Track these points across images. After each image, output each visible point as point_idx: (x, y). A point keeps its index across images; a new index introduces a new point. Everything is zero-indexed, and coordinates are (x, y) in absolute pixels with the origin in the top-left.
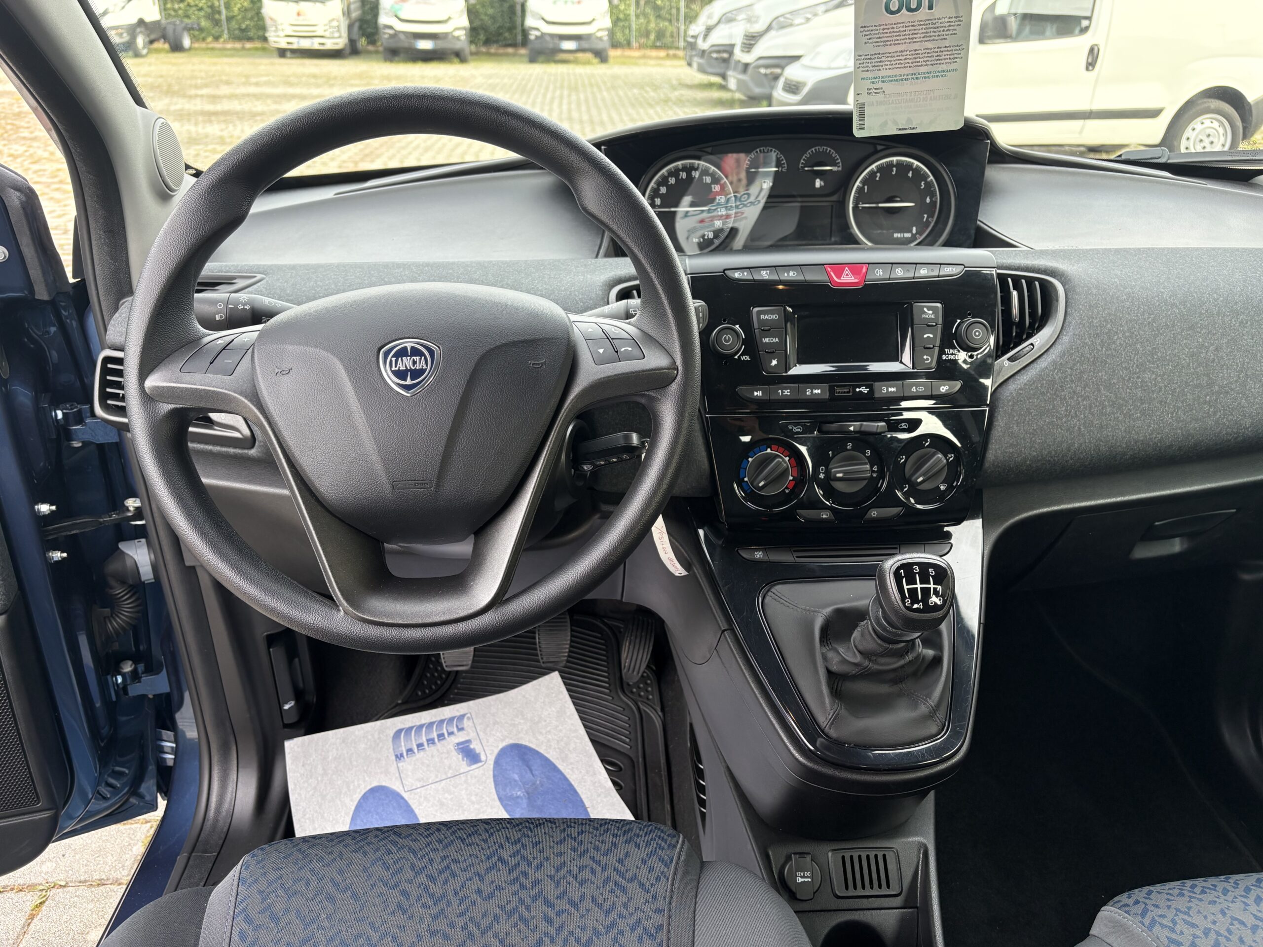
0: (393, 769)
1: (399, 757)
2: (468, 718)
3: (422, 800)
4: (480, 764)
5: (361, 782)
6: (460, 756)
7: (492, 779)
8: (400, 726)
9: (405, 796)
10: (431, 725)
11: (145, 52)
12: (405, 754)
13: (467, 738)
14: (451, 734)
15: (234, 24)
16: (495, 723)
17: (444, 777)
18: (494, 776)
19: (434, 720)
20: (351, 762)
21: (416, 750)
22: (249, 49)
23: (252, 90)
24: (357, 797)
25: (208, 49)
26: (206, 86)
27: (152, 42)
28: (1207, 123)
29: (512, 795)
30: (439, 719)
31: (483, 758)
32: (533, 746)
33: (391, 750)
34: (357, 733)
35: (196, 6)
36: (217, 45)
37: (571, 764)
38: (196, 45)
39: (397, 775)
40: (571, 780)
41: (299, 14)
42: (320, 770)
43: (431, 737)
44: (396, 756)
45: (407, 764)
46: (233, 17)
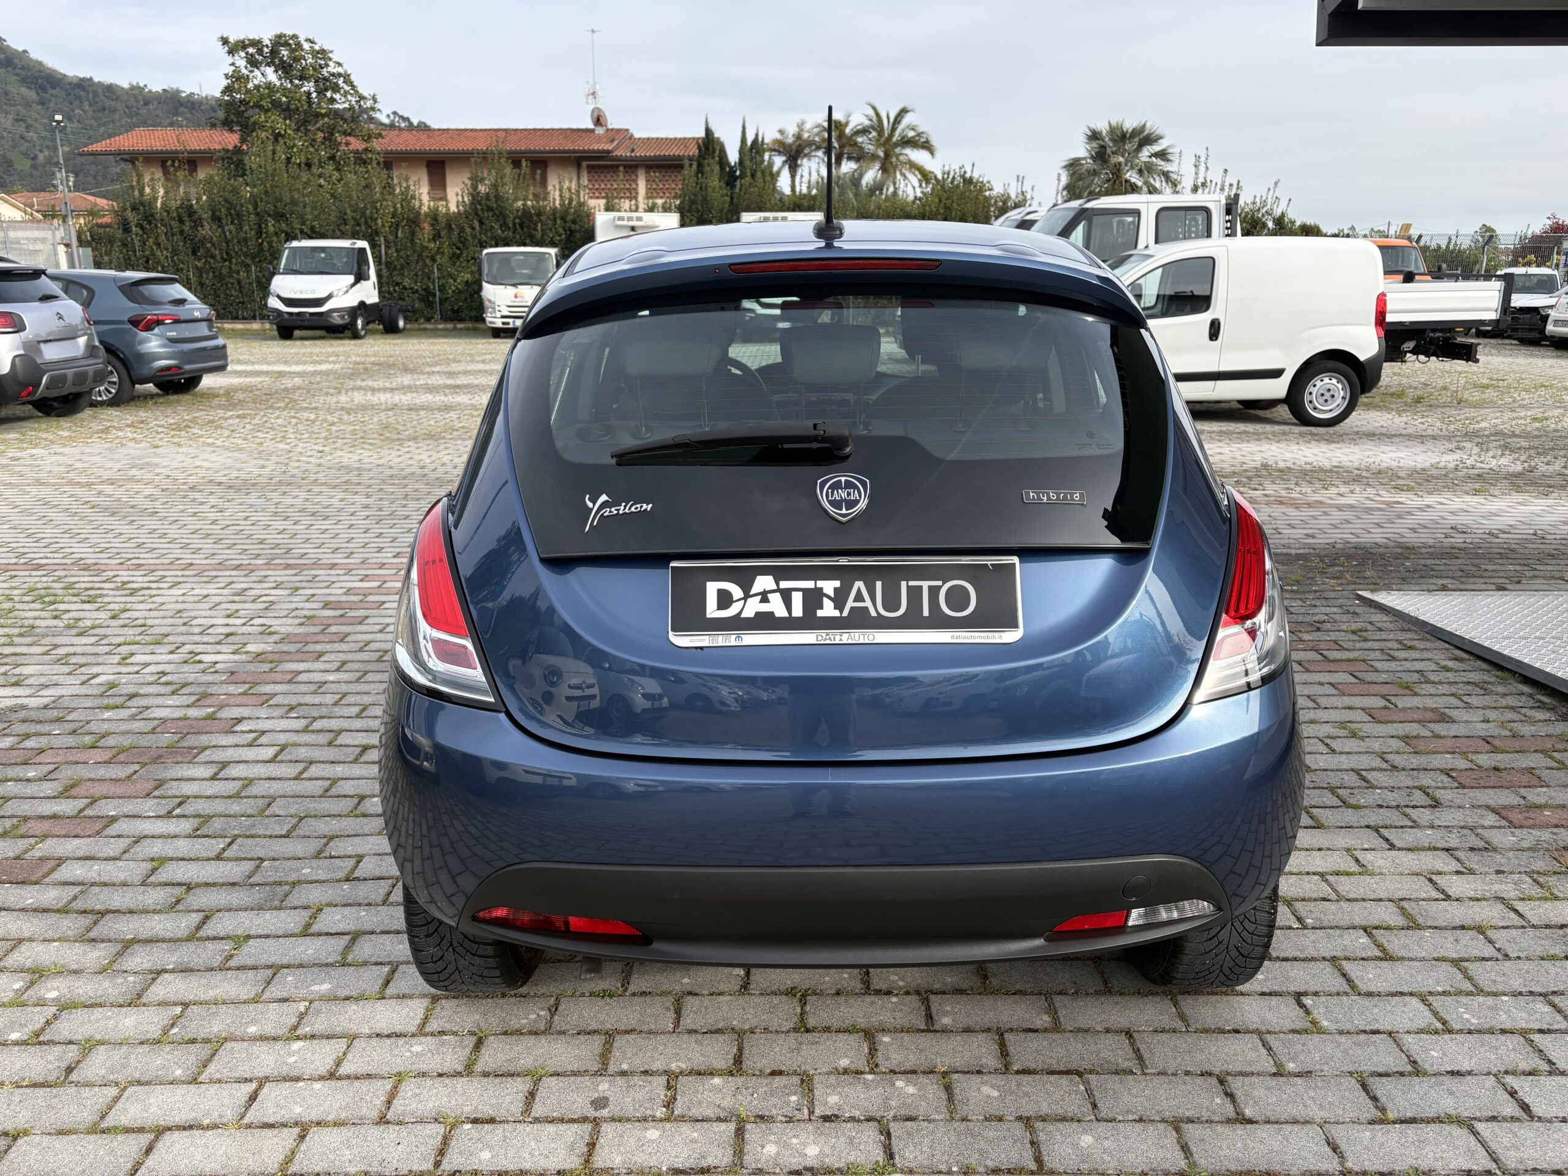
11: (363, 333)
15: (447, 306)
22: (461, 329)
23: (481, 366)
25: (419, 329)
26: (437, 364)
27: (368, 323)
28: (1326, 380)
35: (412, 289)
36: (429, 326)
38: (408, 326)
41: (516, 297)
46: (447, 299)
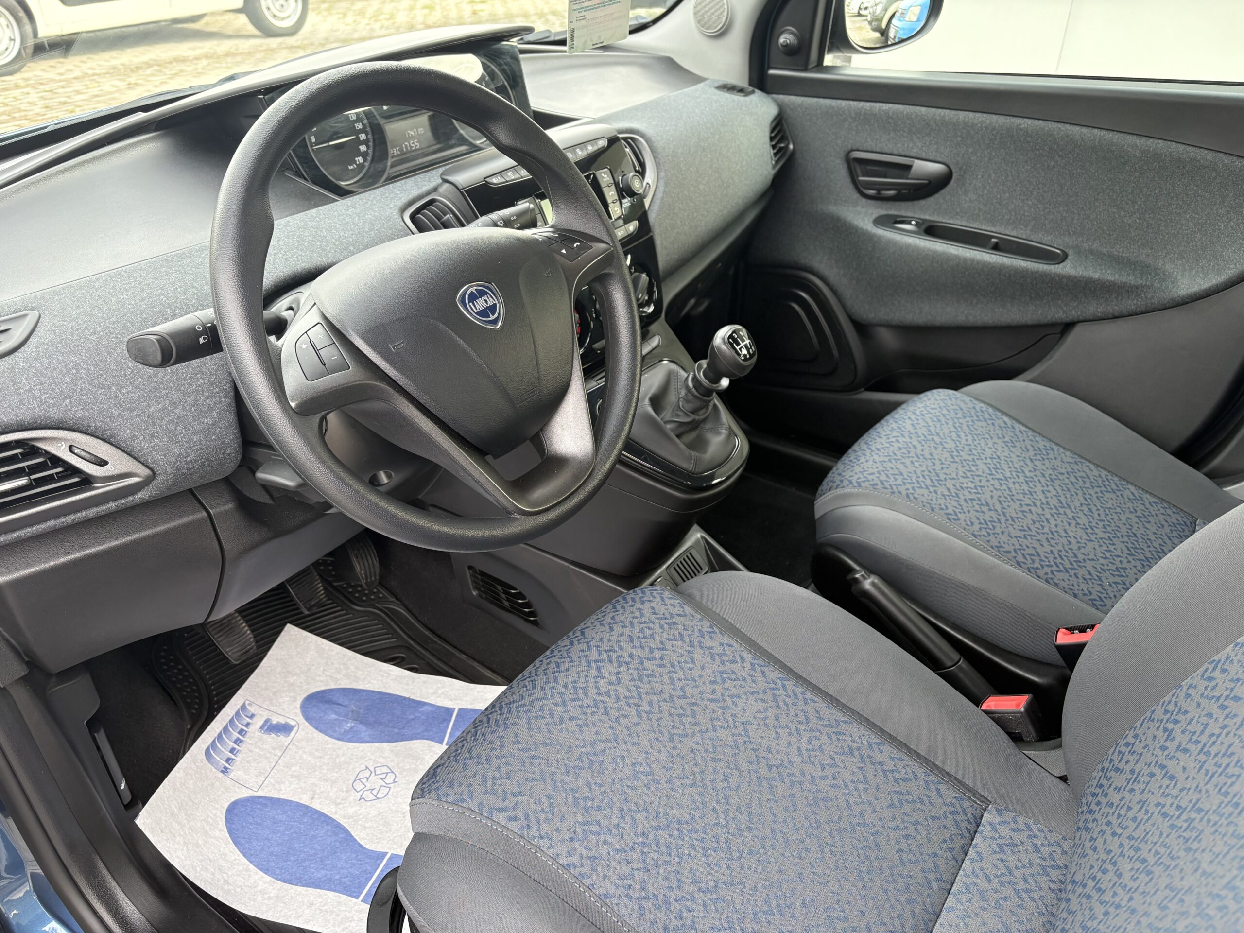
0: (228, 782)
1: (225, 771)
2: (249, 704)
3: (277, 786)
4: (295, 729)
5: (214, 812)
6: (273, 735)
7: (317, 731)
8: (205, 747)
9: (260, 794)
10: (225, 729)
12: (227, 765)
13: (264, 719)
14: (247, 725)
16: (275, 693)
17: (276, 758)
18: (316, 728)
19: (225, 724)
20: (193, 802)
21: (233, 757)
24: (222, 824)
29: (345, 730)
30: (228, 720)
31: (293, 723)
32: (323, 688)
33: (214, 770)
34: (178, 775)
37: (365, 679)
39: (237, 785)
40: (377, 690)
42: (176, 826)
43: (234, 738)
44: (222, 772)
45: (236, 772)
